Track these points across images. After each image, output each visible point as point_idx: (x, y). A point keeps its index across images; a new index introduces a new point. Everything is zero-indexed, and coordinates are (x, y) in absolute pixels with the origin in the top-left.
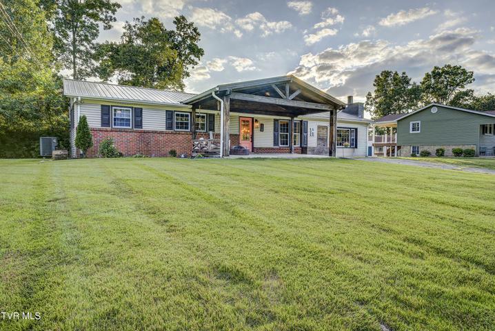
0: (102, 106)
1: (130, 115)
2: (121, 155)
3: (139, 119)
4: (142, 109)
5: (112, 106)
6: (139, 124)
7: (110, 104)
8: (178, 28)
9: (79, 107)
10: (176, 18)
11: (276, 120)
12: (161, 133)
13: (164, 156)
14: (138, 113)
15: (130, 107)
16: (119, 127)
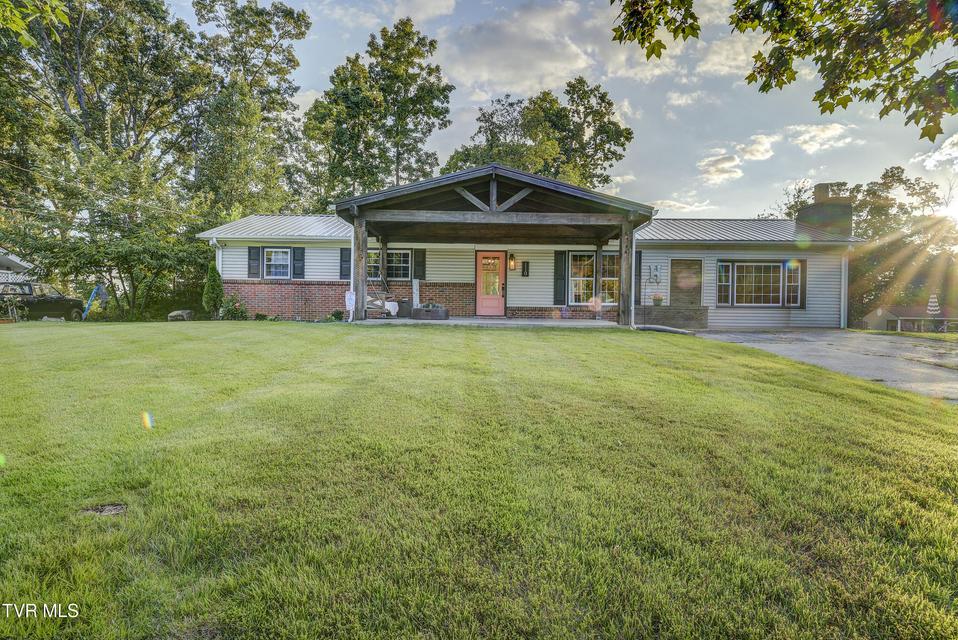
0: (250, 248)
1: (287, 260)
2: (260, 317)
3: (298, 265)
4: (303, 249)
5: (264, 248)
6: (299, 272)
7: (260, 245)
8: (572, 100)
9: (221, 252)
10: (569, 85)
11: (559, 255)
12: (331, 284)
13: (327, 320)
14: (298, 255)
15: (287, 248)
16: (274, 277)
